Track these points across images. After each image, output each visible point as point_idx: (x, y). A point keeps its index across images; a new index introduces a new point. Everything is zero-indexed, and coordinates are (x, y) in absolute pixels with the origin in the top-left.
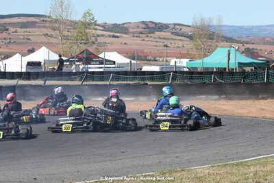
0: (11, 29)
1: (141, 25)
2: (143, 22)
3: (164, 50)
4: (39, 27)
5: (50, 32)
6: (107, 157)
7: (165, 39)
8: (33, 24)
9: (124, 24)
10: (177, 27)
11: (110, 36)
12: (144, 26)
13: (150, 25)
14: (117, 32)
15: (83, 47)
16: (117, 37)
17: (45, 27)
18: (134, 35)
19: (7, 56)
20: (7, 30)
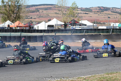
0: (41, 11)
1: (98, 8)
2: (99, 7)
3: (108, 19)
4: (53, 10)
5: (57, 12)
6: (83, 67)
7: (109, 14)
8: (50, 9)
9: (90, 8)
10: (114, 9)
11: (84, 13)
12: (99, 9)
13: (102, 8)
14: (87, 12)
15: (72, 18)
16: (87, 14)
17: (55, 10)
18: (95, 13)
19: (39, 23)
20: (39, 11)
